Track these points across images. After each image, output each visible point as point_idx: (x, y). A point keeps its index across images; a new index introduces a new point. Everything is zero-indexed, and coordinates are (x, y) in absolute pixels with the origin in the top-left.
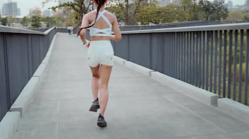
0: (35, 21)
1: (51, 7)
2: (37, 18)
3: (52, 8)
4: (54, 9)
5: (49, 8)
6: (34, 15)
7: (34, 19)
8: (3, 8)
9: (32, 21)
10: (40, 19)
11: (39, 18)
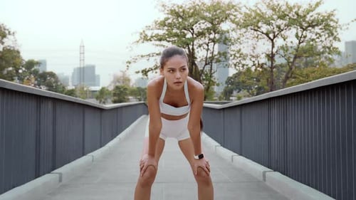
0: (119, 95)
1: (140, 70)
2: (122, 90)
3: (142, 72)
4: (145, 72)
5: (138, 72)
6: (118, 84)
7: (118, 92)
8: (73, 74)
9: (115, 95)
10: (128, 92)
11: (125, 89)
